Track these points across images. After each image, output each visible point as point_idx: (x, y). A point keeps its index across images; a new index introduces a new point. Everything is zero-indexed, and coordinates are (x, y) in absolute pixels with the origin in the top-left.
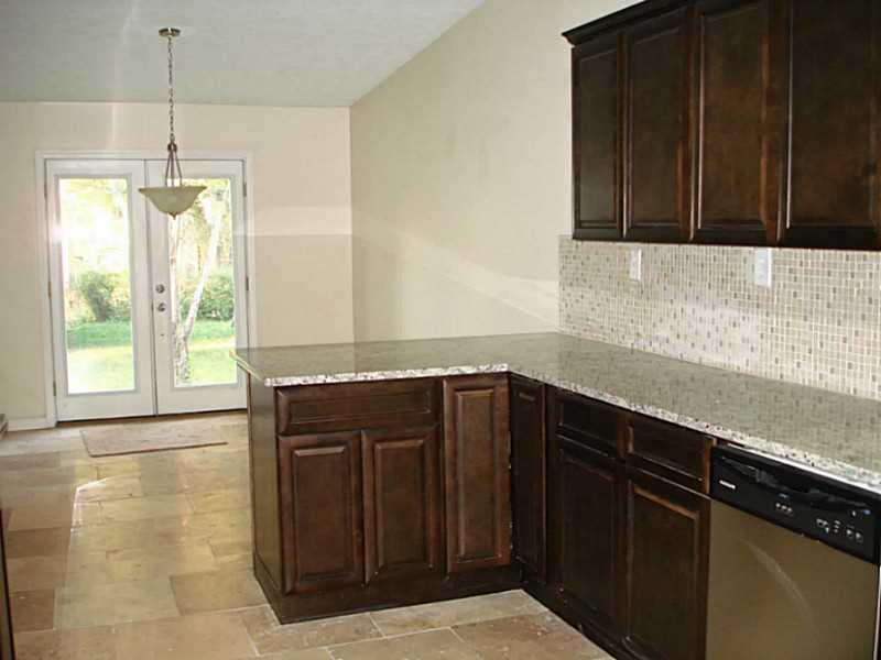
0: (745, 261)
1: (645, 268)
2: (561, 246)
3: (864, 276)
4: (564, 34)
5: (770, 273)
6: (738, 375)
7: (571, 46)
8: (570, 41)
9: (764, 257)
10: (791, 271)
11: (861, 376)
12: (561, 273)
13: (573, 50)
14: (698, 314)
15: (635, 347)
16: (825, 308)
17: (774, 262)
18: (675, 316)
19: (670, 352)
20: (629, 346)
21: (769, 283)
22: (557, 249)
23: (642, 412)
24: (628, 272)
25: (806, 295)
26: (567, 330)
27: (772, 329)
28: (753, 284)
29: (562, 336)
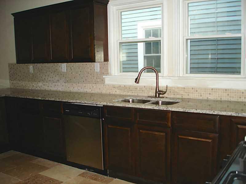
0: (60, 67)
1: (34, 70)
2: (9, 66)
3: (86, 68)
4: (12, 14)
5: (66, 69)
6: (60, 92)
7: (14, 17)
8: (13, 16)
9: (64, 65)
10: (70, 68)
11: (87, 88)
12: (9, 73)
13: (14, 18)
14: (49, 79)
15: (33, 89)
16: (79, 76)
17: (67, 66)
18: (43, 80)
19: (42, 89)
20: (31, 89)
21: (66, 71)
22: (8, 67)
23: (45, 99)
24: (29, 71)
25: (74, 73)
26: (12, 87)
27: (67, 81)
28: (62, 71)
29: (11, 88)
